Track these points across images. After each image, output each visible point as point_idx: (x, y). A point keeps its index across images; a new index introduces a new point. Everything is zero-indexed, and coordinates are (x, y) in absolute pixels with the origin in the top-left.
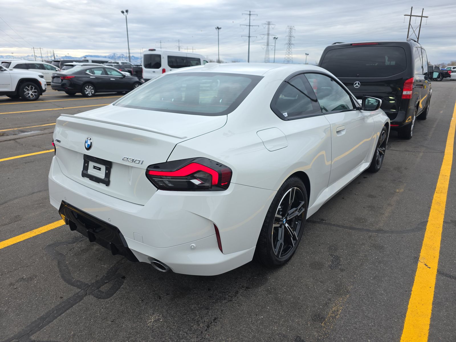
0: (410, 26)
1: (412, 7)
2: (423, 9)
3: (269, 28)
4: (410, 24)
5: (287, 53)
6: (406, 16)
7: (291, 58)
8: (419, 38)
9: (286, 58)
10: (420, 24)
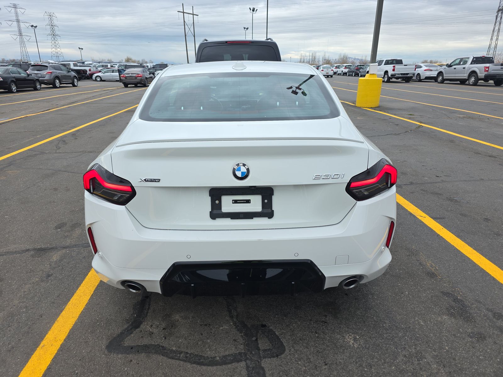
0: (185, 24)
1: (183, 4)
2: (193, 7)
3: (16, 14)
4: (184, 21)
5: (53, 46)
6: (179, 13)
7: (59, 53)
8: (195, 36)
9: (54, 53)
10: (193, 22)
